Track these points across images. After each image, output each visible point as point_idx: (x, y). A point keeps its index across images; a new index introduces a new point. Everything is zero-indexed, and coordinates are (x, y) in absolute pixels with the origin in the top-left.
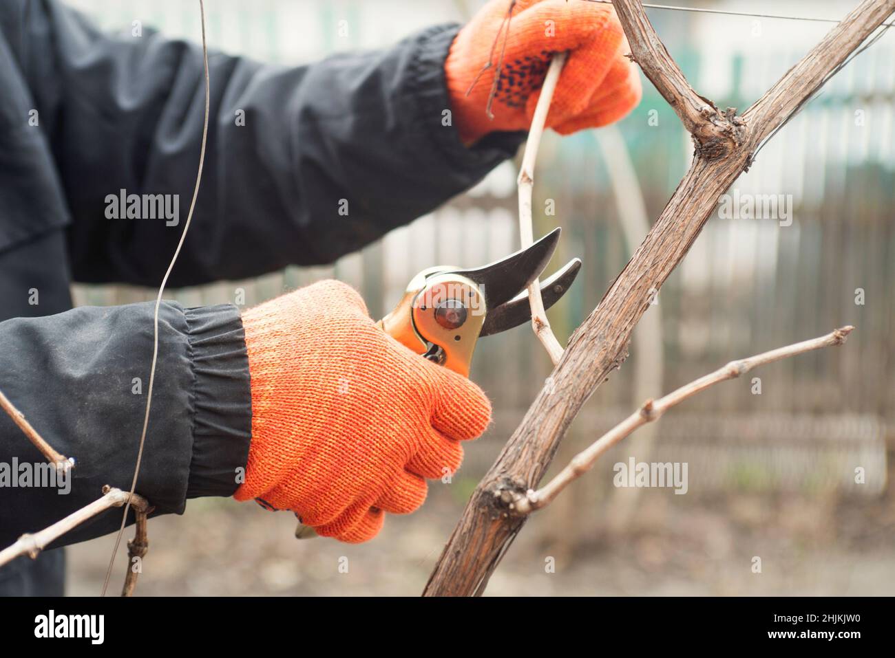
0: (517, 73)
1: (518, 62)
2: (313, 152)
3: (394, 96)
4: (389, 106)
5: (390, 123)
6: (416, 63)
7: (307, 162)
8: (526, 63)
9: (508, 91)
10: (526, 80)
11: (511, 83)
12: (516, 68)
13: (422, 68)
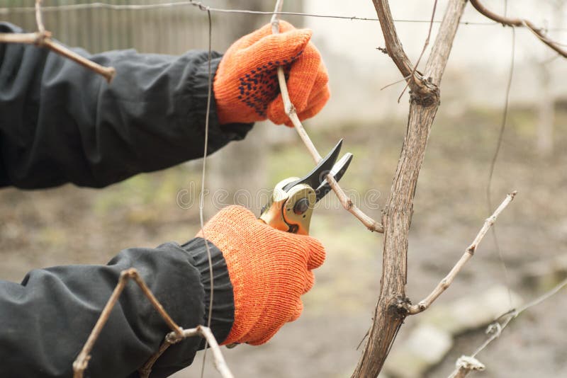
0: (253, 80)
1: (253, 72)
2: (110, 118)
3: (176, 95)
4: (171, 99)
5: (171, 110)
6: (193, 76)
7: (106, 124)
8: (258, 72)
9: (248, 94)
10: (258, 85)
11: (249, 88)
12: (252, 76)
13: (197, 80)
